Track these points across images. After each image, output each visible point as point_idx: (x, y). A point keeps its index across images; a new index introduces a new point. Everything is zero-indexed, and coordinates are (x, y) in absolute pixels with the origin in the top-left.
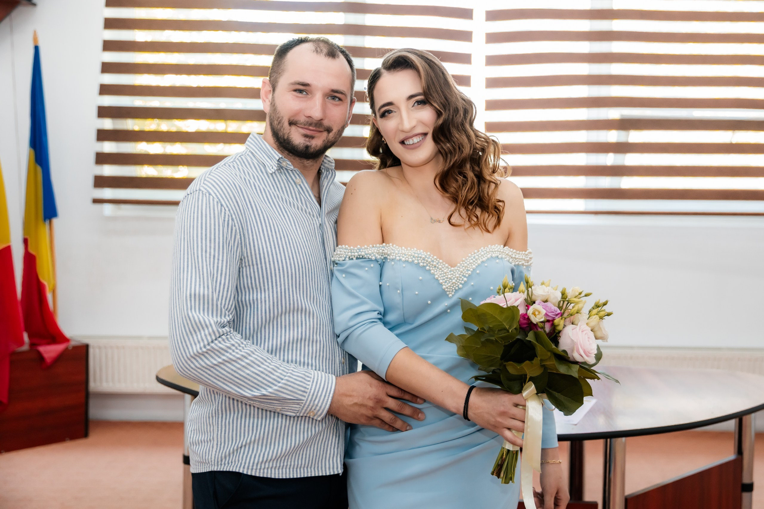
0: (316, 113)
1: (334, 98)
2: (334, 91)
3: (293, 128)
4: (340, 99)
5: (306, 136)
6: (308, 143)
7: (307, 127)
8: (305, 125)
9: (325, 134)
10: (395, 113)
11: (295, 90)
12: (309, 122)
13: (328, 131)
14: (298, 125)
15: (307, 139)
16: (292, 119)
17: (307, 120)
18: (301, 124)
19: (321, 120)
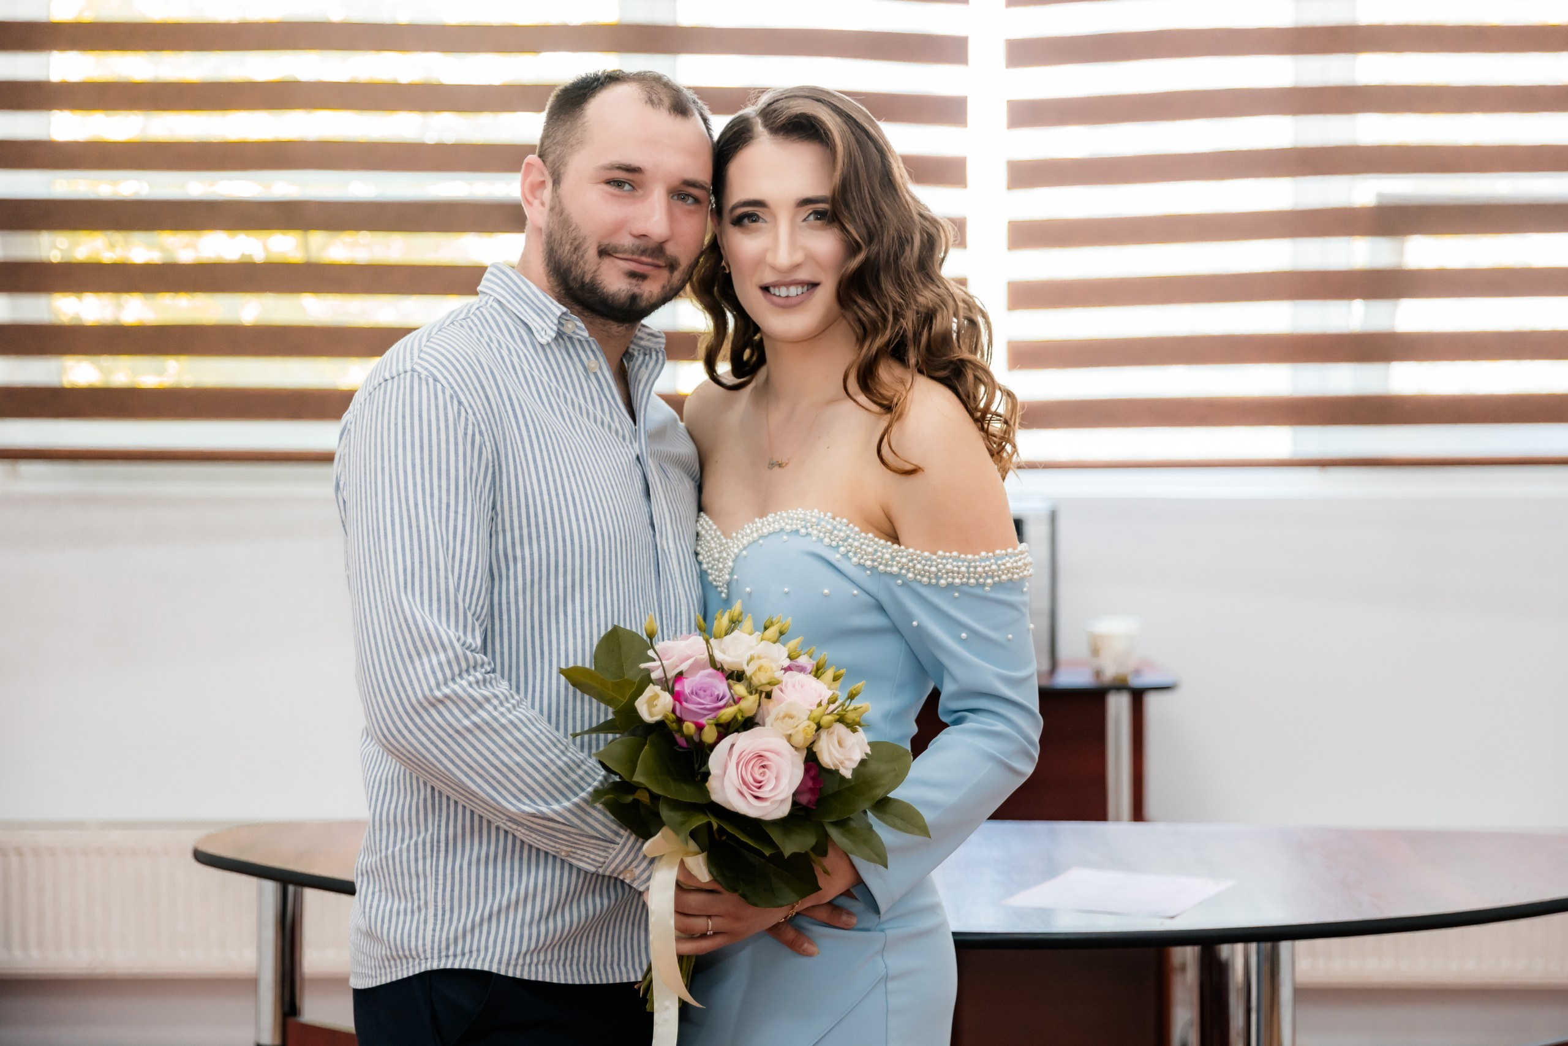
0: (656, 228)
1: (686, 196)
2: (688, 183)
3: (607, 261)
4: (696, 200)
5: (632, 275)
6: (636, 290)
7: (635, 257)
8: (633, 253)
9: (665, 274)
10: (764, 225)
11: (608, 182)
12: (642, 248)
13: (672, 266)
14: (617, 255)
15: (634, 281)
16: (606, 242)
17: (637, 242)
18: (625, 251)
19: (665, 242)
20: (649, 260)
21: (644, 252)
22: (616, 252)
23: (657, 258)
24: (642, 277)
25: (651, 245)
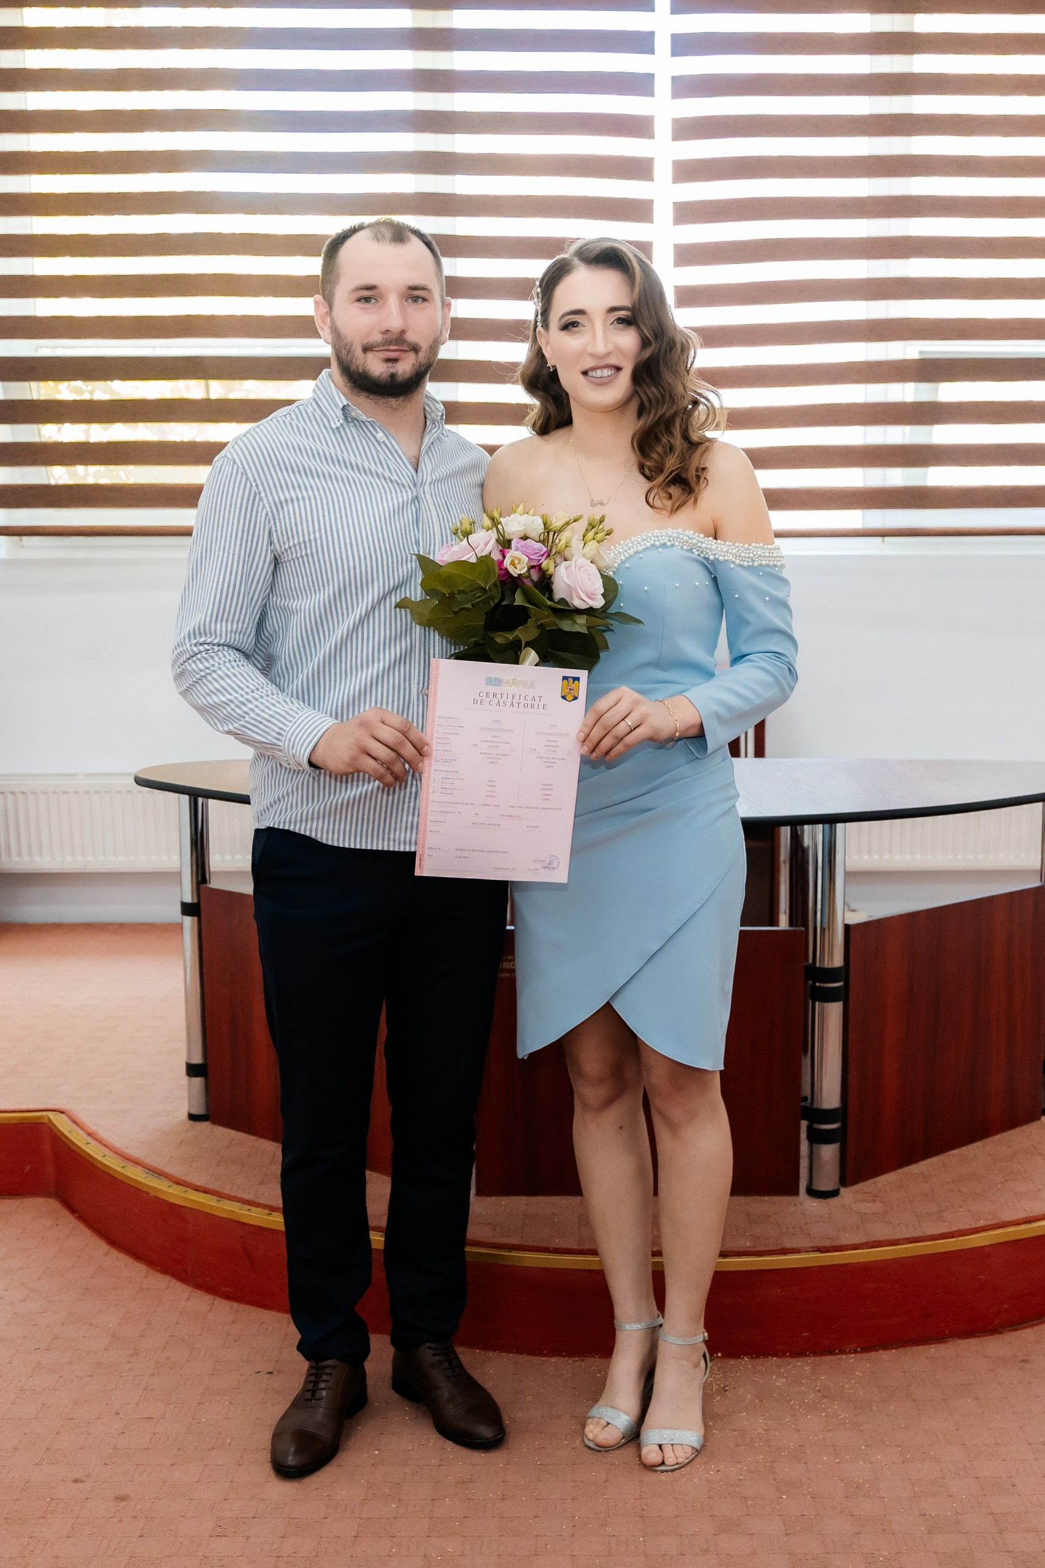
0: (394, 324)
1: (414, 297)
2: (409, 288)
3: (369, 356)
4: (423, 299)
5: (388, 360)
6: (393, 371)
7: (386, 348)
8: (384, 345)
9: (411, 356)
10: (584, 328)
11: (358, 301)
12: (389, 340)
13: (415, 349)
14: (375, 349)
15: (390, 364)
16: (365, 342)
17: (385, 336)
18: (379, 346)
19: (403, 332)
20: (396, 348)
21: (390, 343)
22: (375, 347)
23: (401, 344)
24: (395, 360)
25: (395, 337)
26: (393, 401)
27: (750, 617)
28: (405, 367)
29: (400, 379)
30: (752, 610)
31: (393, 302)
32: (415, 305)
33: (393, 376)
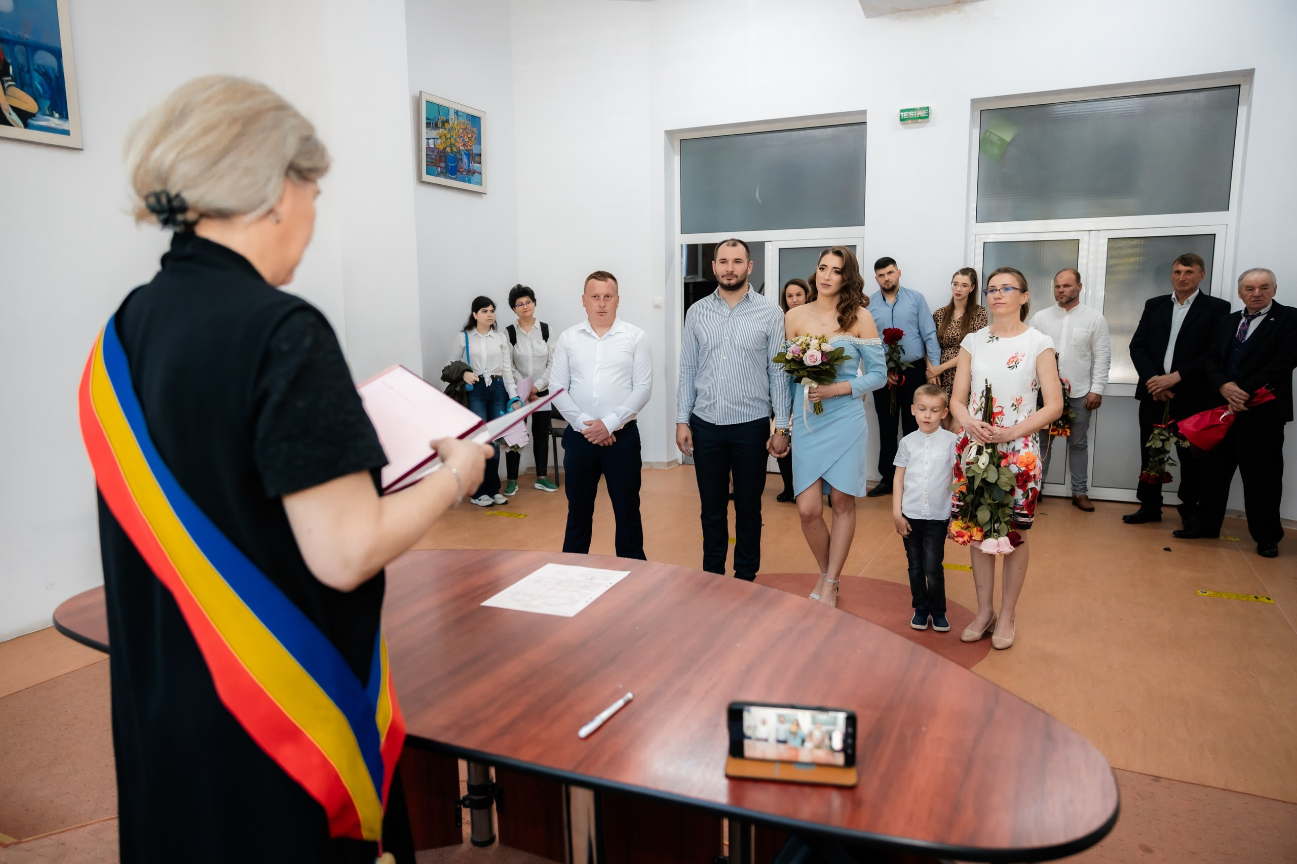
0: (730, 269)
1: (738, 262)
2: (736, 259)
3: (724, 278)
4: (740, 262)
5: (728, 280)
8: (727, 276)
9: (736, 278)
10: (825, 269)
11: (721, 263)
13: (736, 276)
16: (722, 275)
17: (727, 273)
19: (732, 272)
20: (730, 277)
22: (725, 276)
24: (730, 280)
25: (730, 274)
26: (731, 292)
27: (871, 361)
28: (733, 282)
29: (731, 285)
30: (871, 359)
31: (730, 262)
32: (737, 264)
33: (729, 284)
